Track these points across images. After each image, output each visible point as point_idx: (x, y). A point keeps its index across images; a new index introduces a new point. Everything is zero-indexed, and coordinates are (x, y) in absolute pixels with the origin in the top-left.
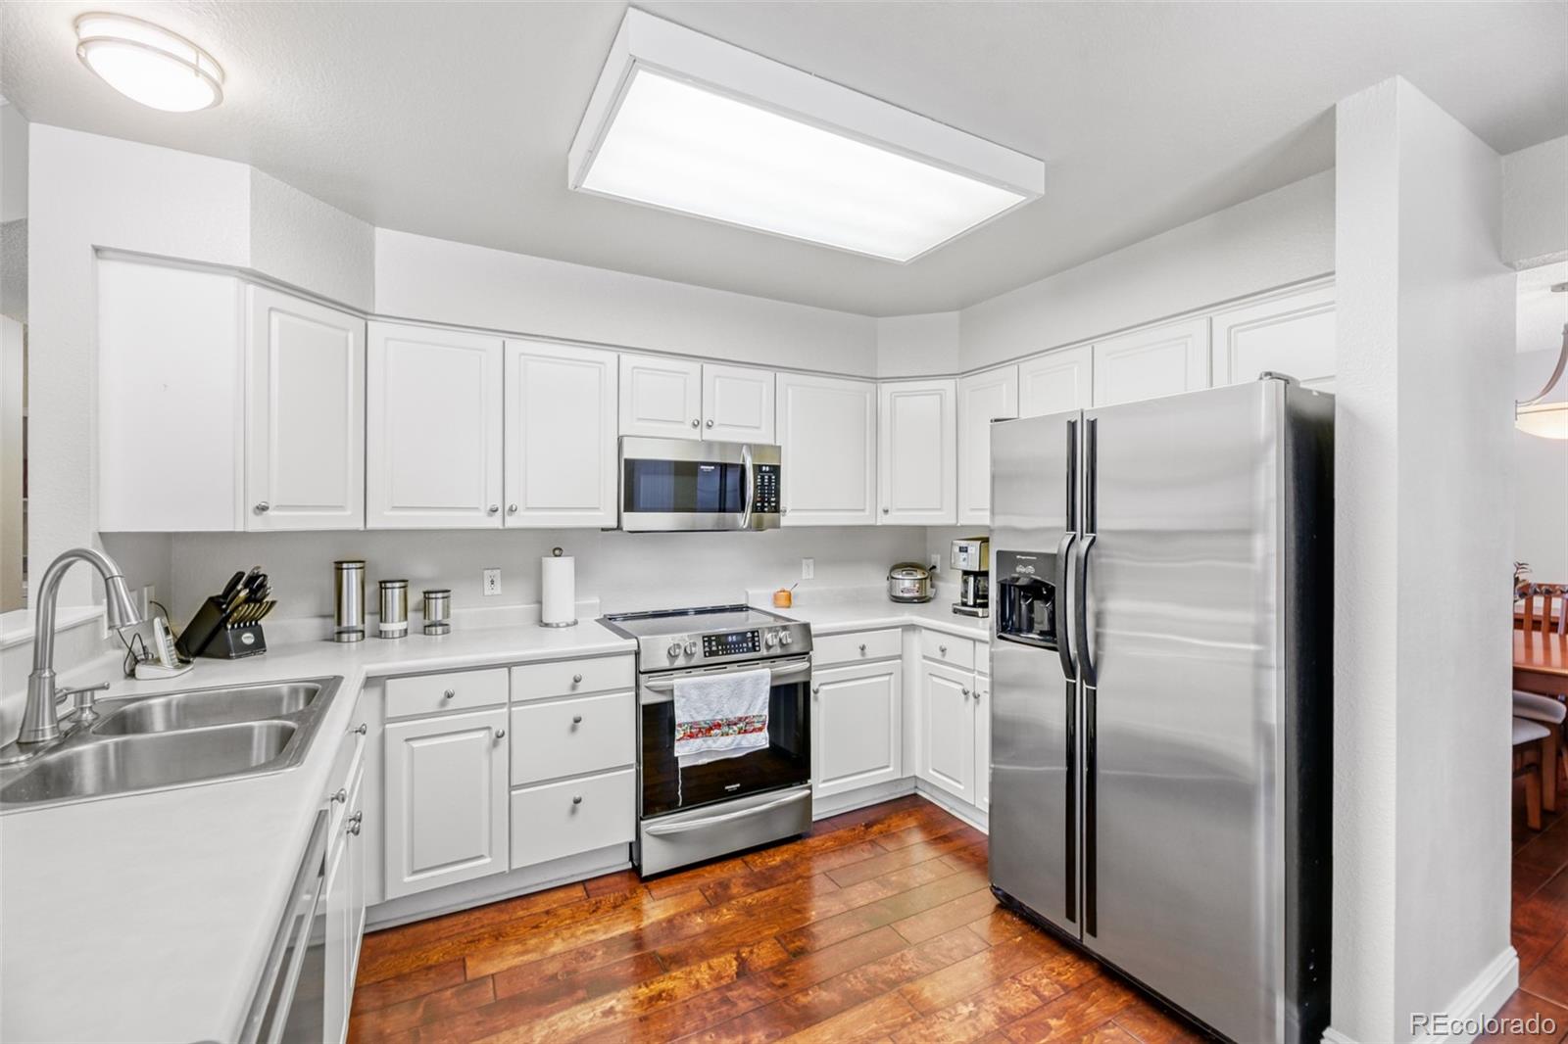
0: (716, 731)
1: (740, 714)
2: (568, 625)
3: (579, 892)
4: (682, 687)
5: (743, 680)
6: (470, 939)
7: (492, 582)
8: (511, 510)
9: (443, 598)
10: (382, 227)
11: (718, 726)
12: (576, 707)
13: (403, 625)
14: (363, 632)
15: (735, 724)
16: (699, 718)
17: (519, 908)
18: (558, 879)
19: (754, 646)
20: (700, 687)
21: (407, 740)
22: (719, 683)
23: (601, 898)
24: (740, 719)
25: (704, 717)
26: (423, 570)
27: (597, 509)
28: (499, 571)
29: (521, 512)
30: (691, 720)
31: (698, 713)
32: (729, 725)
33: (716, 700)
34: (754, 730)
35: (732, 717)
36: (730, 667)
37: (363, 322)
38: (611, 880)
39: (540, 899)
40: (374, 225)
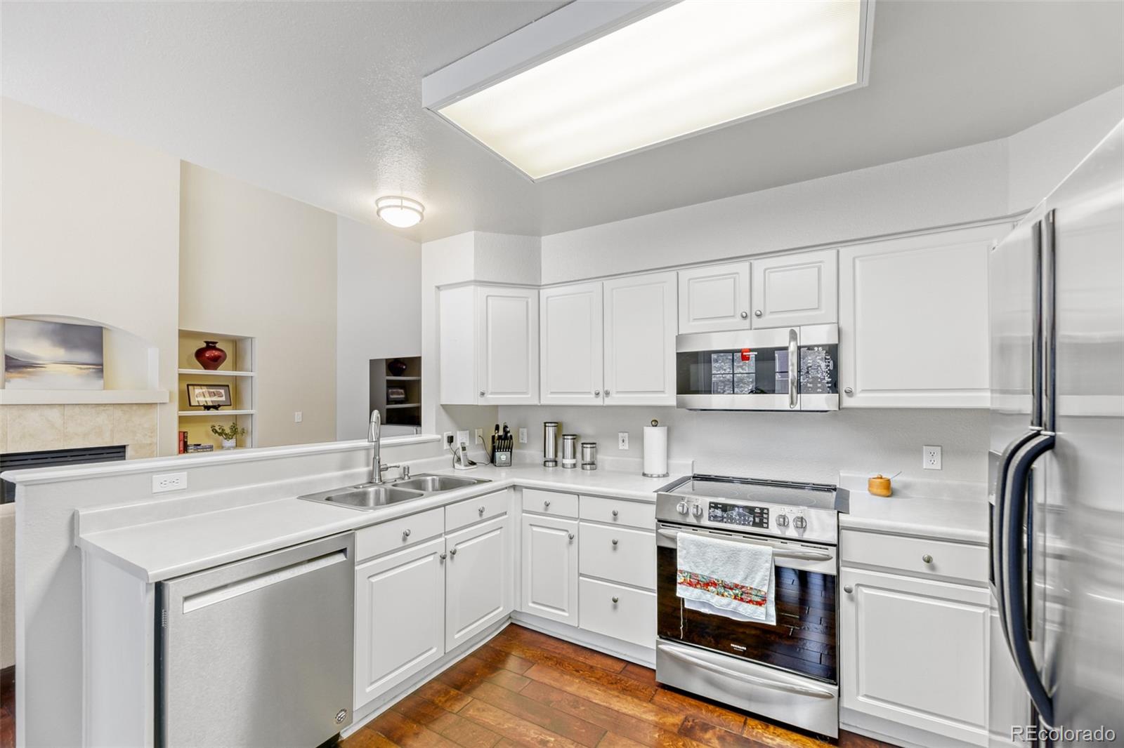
0: (711, 588)
1: (737, 582)
2: (659, 477)
3: (619, 667)
4: (683, 540)
5: (740, 550)
6: (549, 656)
7: (623, 441)
8: (607, 393)
9: (591, 448)
10: (544, 235)
11: (715, 584)
12: (616, 533)
13: (573, 461)
14: (556, 462)
15: (731, 589)
16: (698, 572)
17: (583, 656)
18: (617, 652)
19: (761, 521)
20: (699, 545)
21: (531, 525)
22: (713, 546)
23: (626, 679)
24: (736, 586)
25: (703, 571)
26: (587, 429)
27: (663, 392)
28: (627, 434)
29: (613, 395)
30: (690, 571)
31: (697, 567)
32: (725, 587)
33: (711, 560)
34: (750, 602)
35: (728, 581)
36: (735, 536)
37: (536, 291)
38: (644, 672)
39: (599, 658)
40: (540, 236)
